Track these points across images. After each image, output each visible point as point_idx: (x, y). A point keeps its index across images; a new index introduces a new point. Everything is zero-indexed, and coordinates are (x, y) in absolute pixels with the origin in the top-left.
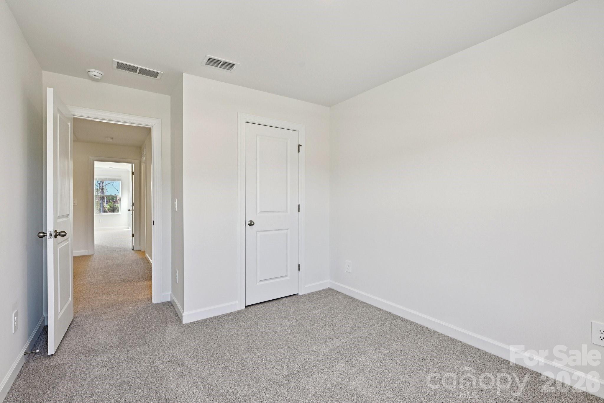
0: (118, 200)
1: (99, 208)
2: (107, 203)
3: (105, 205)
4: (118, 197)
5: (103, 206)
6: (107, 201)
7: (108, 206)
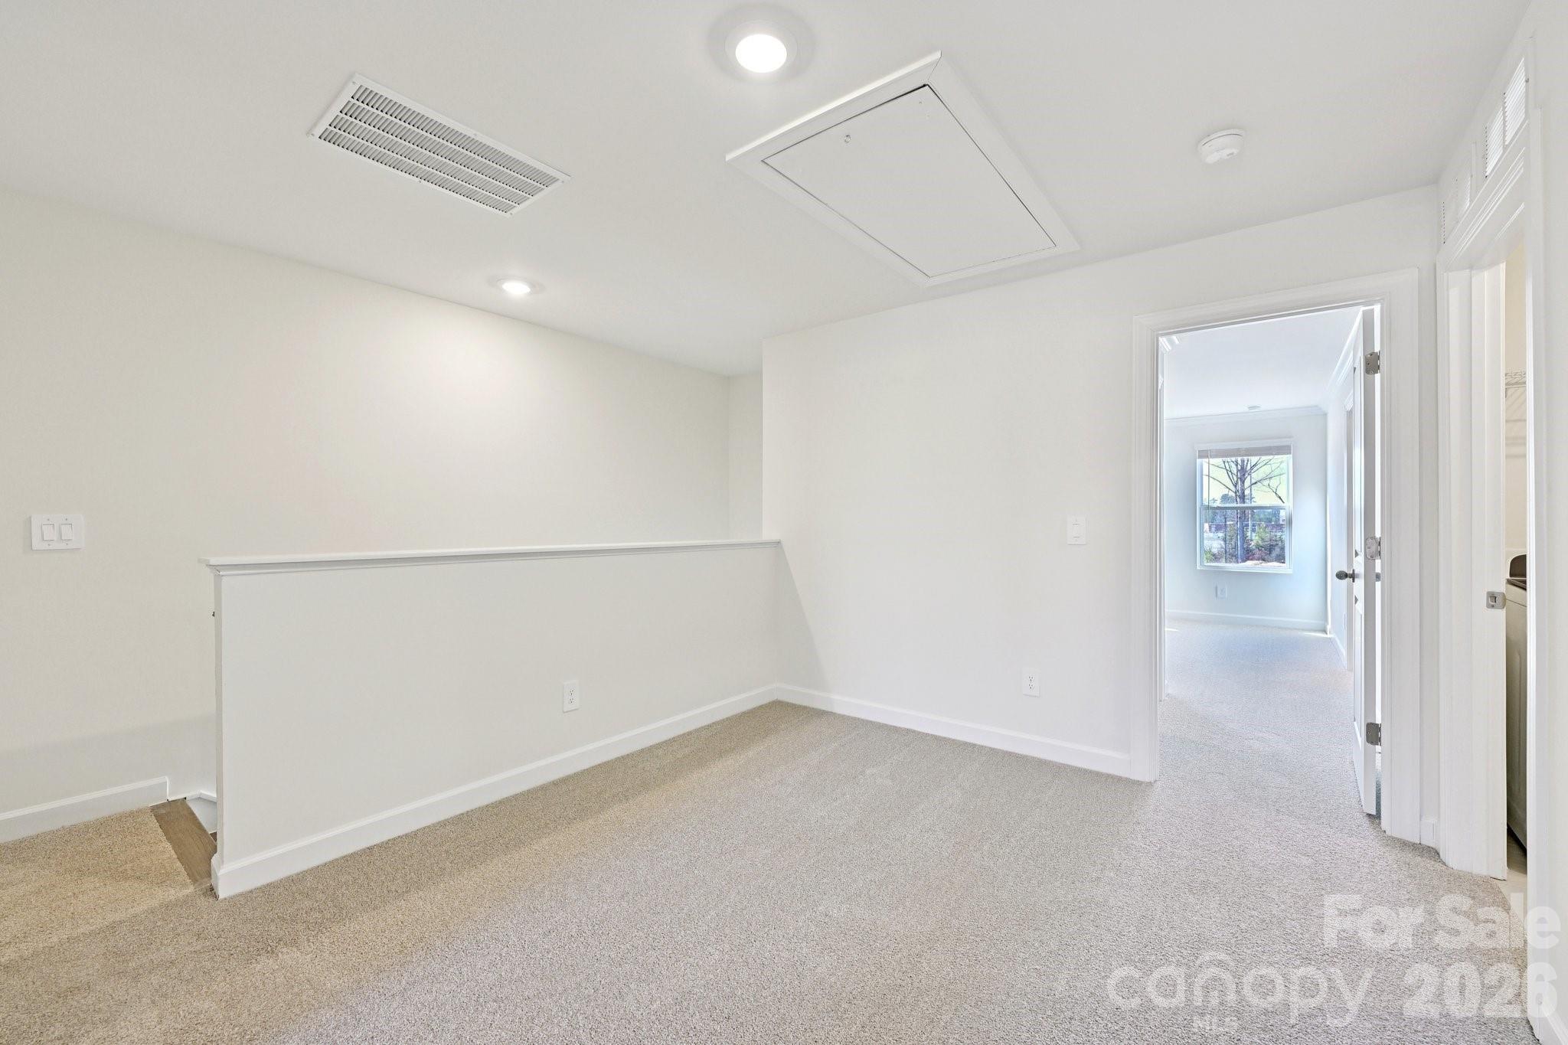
0: (1281, 522)
1: (1234, 540)
2: (1253, 530)
3: (1249, 534)
4: (1281, 511)
5: (1244, 538)
6: (1253, 525)
7: (1257, 538)
